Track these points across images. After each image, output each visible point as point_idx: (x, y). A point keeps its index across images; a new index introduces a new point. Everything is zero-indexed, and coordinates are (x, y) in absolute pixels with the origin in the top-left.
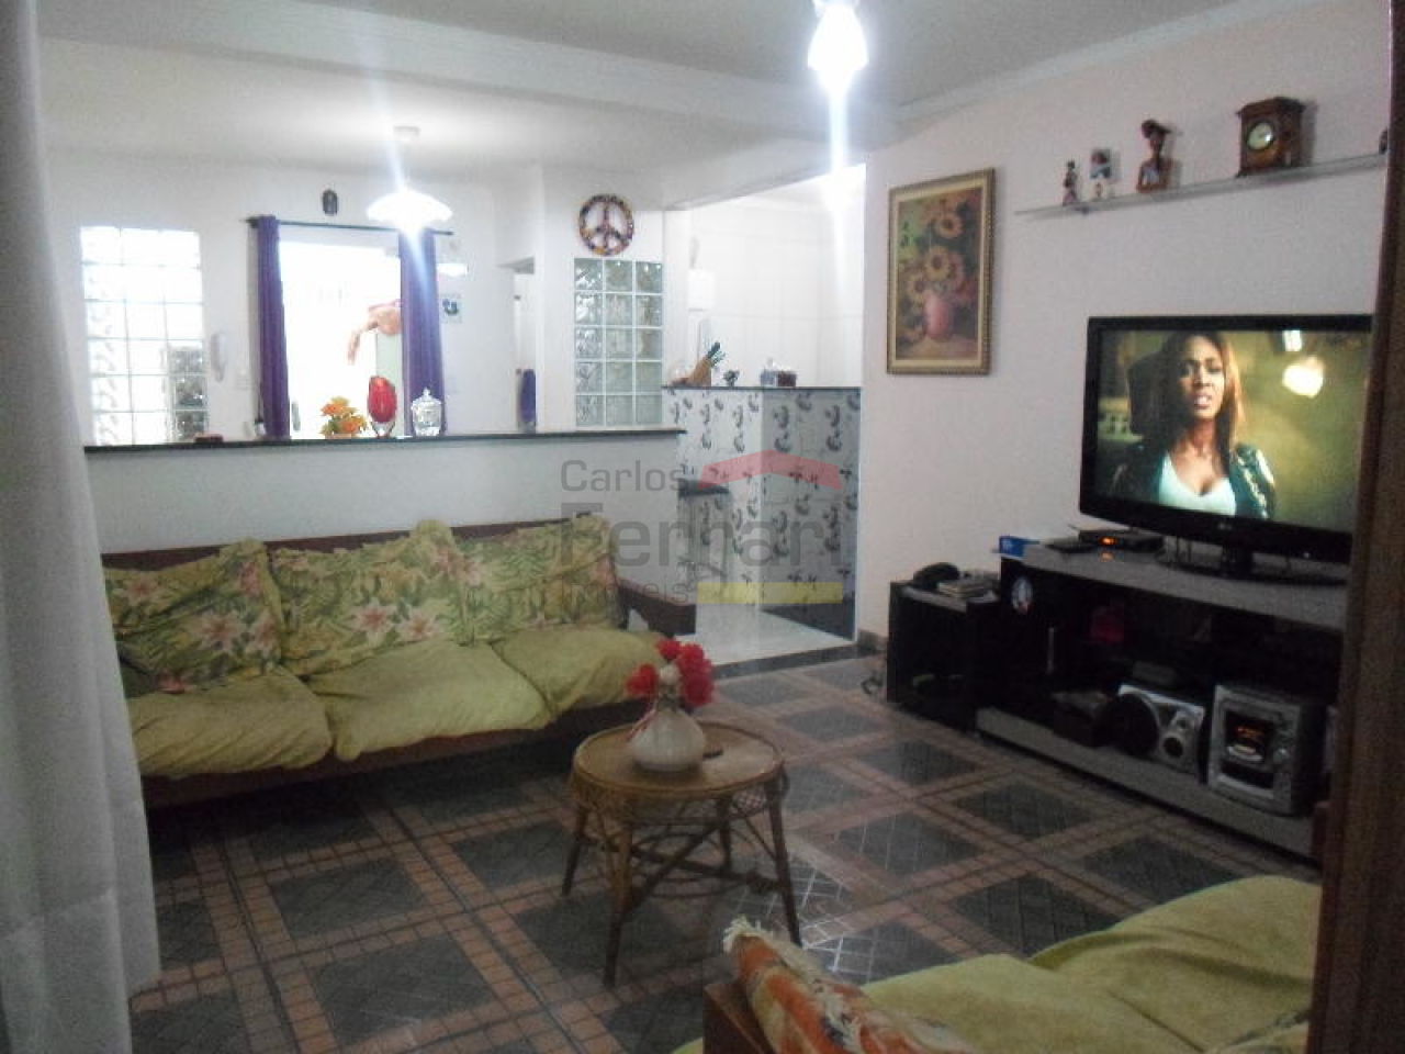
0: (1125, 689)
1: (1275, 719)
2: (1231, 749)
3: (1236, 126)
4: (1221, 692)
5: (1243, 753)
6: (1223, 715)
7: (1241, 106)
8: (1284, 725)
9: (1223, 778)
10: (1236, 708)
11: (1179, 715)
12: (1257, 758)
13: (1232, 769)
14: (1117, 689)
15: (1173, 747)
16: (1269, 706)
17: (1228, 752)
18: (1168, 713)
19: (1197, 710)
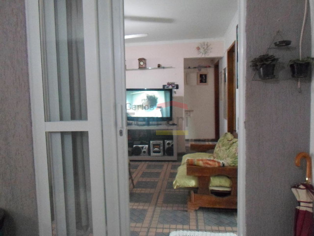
0: (134, 146)
1: (160, 143)
2: (155, 149)
3: (138, 61)
4: (151, 142)
5: (156, 149)
6: (152, 145)
7: (138, 59)
8: (161, 144)
9: (153, 154)
10: (154, 143)
11: (144, 147)
12: (158, 149)
13: (155, 152)
14: (133, 146)
15: (144, 152)
16: (158, 142)
17: (154, 150)
18: (143, 147)
19: (147, 146)
